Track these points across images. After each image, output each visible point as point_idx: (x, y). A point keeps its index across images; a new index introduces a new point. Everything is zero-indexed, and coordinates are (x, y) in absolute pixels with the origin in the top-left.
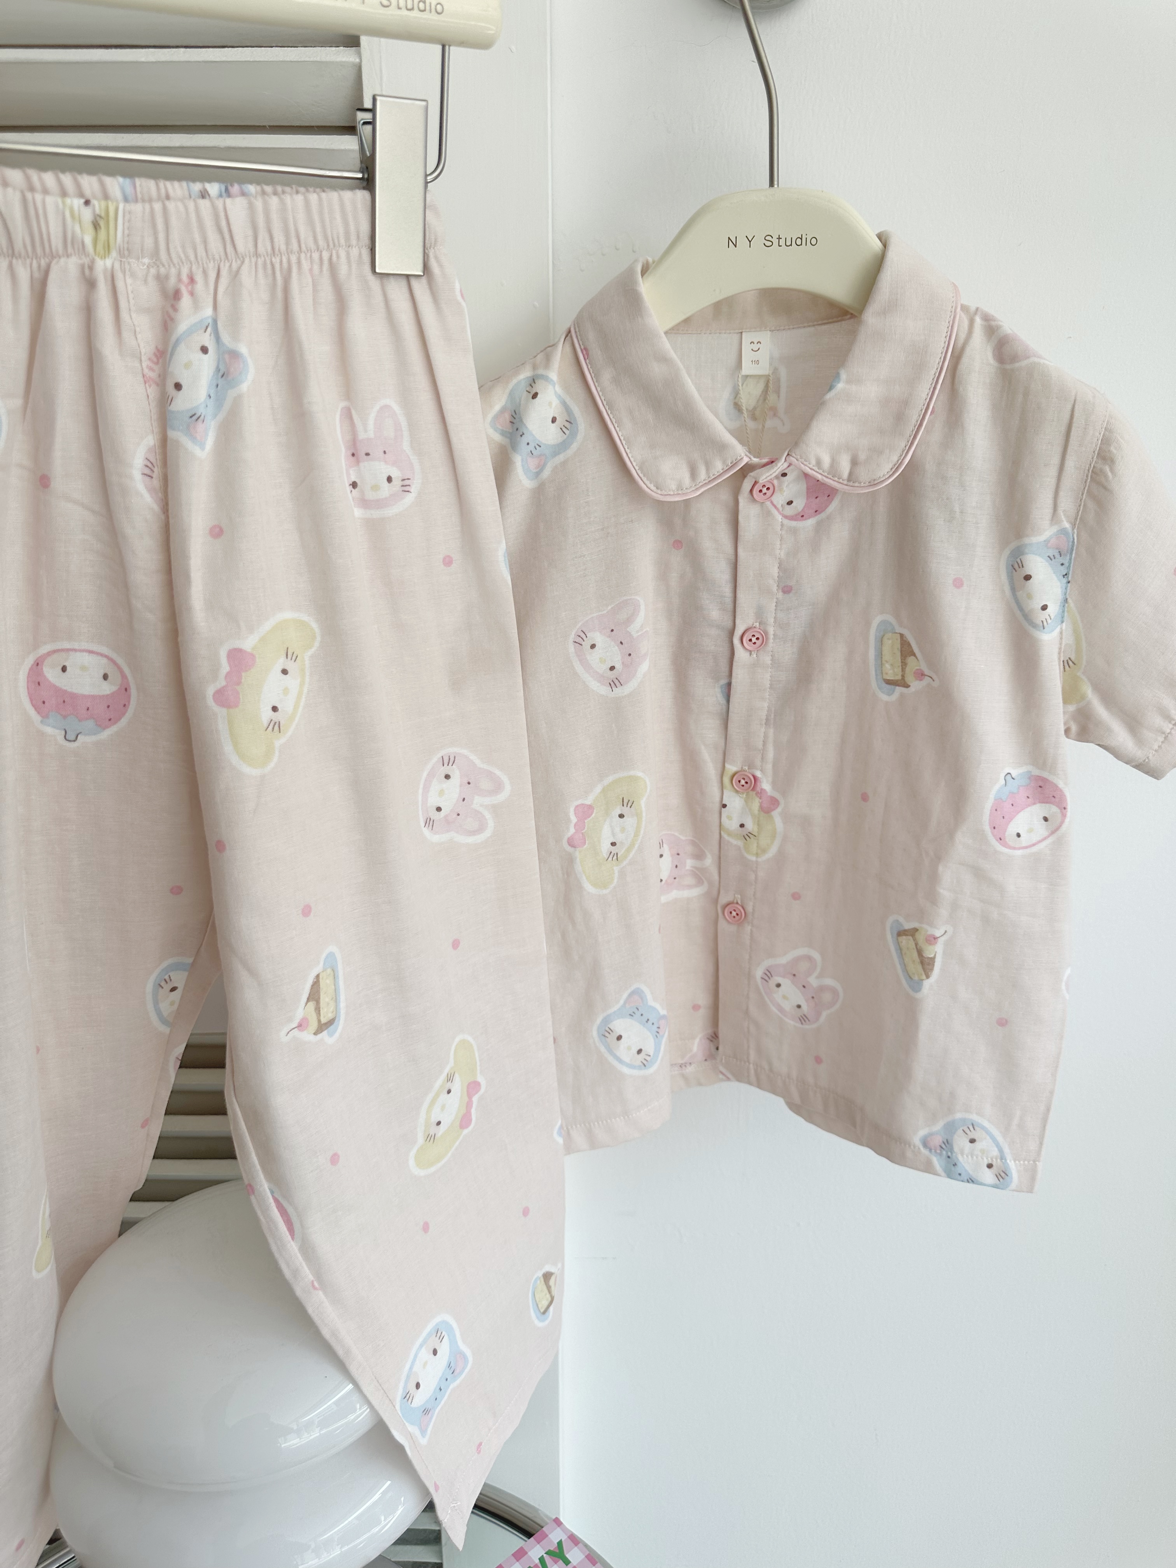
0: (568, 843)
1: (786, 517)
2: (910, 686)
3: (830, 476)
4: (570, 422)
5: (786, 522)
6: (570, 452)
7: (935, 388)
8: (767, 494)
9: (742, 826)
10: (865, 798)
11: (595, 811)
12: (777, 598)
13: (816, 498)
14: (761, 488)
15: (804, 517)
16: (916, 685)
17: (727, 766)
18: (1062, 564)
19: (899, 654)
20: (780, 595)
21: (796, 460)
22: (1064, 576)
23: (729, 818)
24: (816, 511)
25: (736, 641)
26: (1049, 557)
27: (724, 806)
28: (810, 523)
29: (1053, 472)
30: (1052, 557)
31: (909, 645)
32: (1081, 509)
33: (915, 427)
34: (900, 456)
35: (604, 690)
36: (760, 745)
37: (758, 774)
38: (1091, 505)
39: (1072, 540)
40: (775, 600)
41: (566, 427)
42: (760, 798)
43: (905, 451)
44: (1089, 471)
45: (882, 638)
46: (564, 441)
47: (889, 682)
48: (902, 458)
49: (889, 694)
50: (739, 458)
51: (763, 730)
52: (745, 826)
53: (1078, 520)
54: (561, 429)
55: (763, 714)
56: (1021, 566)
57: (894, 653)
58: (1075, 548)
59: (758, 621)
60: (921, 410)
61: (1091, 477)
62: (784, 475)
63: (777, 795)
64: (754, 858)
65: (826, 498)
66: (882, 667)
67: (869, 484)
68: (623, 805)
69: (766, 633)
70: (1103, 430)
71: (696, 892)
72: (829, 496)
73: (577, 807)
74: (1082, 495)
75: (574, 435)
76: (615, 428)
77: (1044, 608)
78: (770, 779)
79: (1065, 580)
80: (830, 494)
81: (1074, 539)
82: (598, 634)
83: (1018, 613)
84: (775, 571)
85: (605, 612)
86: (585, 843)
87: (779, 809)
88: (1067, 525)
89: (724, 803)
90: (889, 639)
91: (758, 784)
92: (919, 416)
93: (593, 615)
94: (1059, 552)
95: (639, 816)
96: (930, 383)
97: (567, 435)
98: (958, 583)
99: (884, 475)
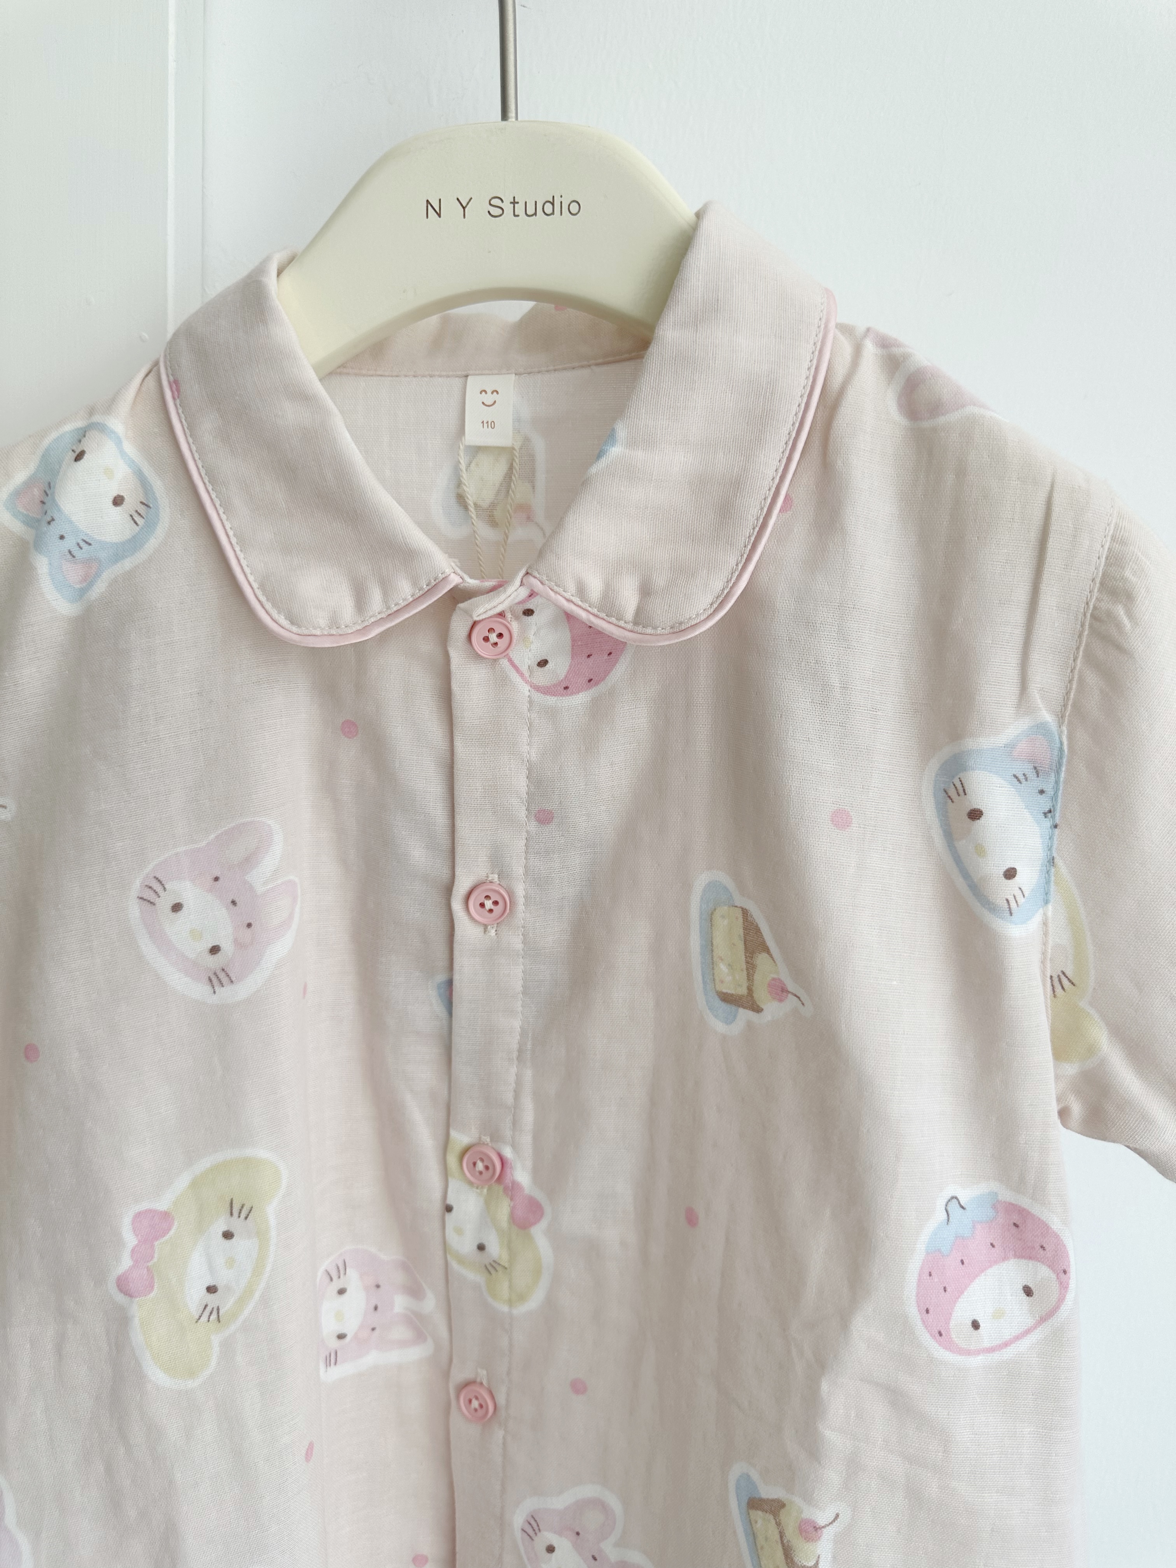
0: (118, 1286)
1: (537, 688)
2: (762, 1010)
3: (603, 615)
4: (146, 505)
5: (538, 697)
6: (140, 557)
7: (789, 459)
8: (499, 646)
9: (481, 1247)
10: (691, 1219)
11: (176, 1223)
12: (527, 832)
13: (589, 656)
14: (487, 634)
15: (569, 691)
16: (773, 1010)
17: (453, 1134)
18: (1042, 792)
19: (741, 946)
20: (533, 826)
21: (539, 583)
22: (1045, 814)
23: (459, 1231)
24: (590, 681)
25: (457, 906)
26: (1015, 776)
27: (449, 1209)
28: (580, 700)
29: (1017, 615)
30: (1021, 778)
31: (758, 930)
32: (1074, 686)
33: (754, 529)
34: (727, 582)
35: (199, 990)
36: (509, 1098)
37: (508, 1152)
38: (1092, 679)
39: (1058, 745)
40: (524, 835)
41: (140, 514)
42: (512, 1199)
43: (737, 573)
44: (1085, 615)
45: (712, 914)
46: (134, 537)
47: (726, 998)
48: (730, 585)
49: (729, 1020)
50: (441, 576)
51: (514, 1070)
52: (487, 1249)
53: (1069, 707)
54: (131, 516)
55: (514, 1042)
56: (961, 791)
57: (734, 944)
58: (1065, 760)
59: (497, 871)
60: (765, 499)
61: (1091, 626)
62: (529, 612)
63: (540, 1196)
64: (505, 1308)
65: (606, 657)
66: (713, 969)
67: (671, 631)
68: (232, 1214)
69: (511, 894)
70: (1109, 539)
71: (416, 1353)
72: (610, 654)
73: (138, 1216)
74: (1074, 660)
75: (151, 526)
76: (218, 514)
77: (1010, 874)
78: (529, 1163)
79: (1048, 823)
80: (613, 651)
81: (1061, 743)
82: (188, 884)
83: (960, 882)
84: (521, 783)
85: (204, 843)
86: (152, 1287)
87: (543, 1224)
88: (1048, 717)
89: (449, 1202)
90: (723, 917)
91: (508, 1171)
92: (762, 509)
93: (179, 850)
94: (1035, 768)
95: (262, 1235)
96: (781, 450)
97: (140, 527)
98: (841, 819)
99: (697, 615)
